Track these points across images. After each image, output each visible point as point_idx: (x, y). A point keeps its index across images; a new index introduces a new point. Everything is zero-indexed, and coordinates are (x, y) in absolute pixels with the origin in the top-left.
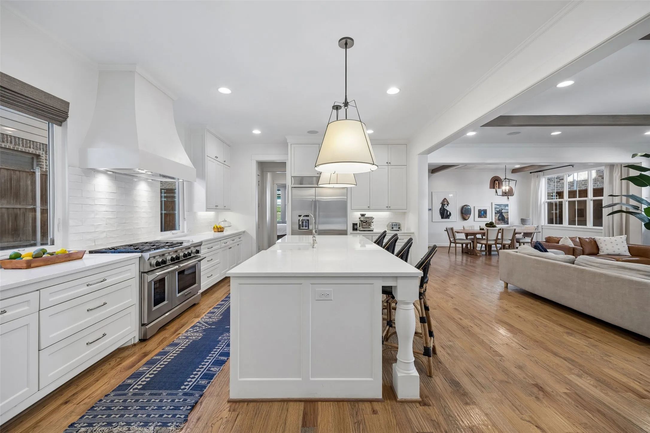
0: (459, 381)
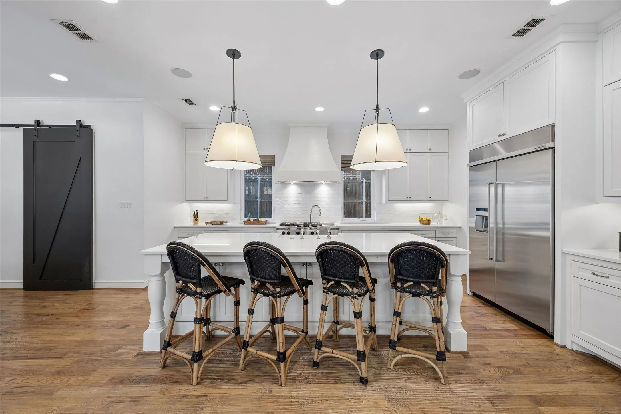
0: (138, 385)
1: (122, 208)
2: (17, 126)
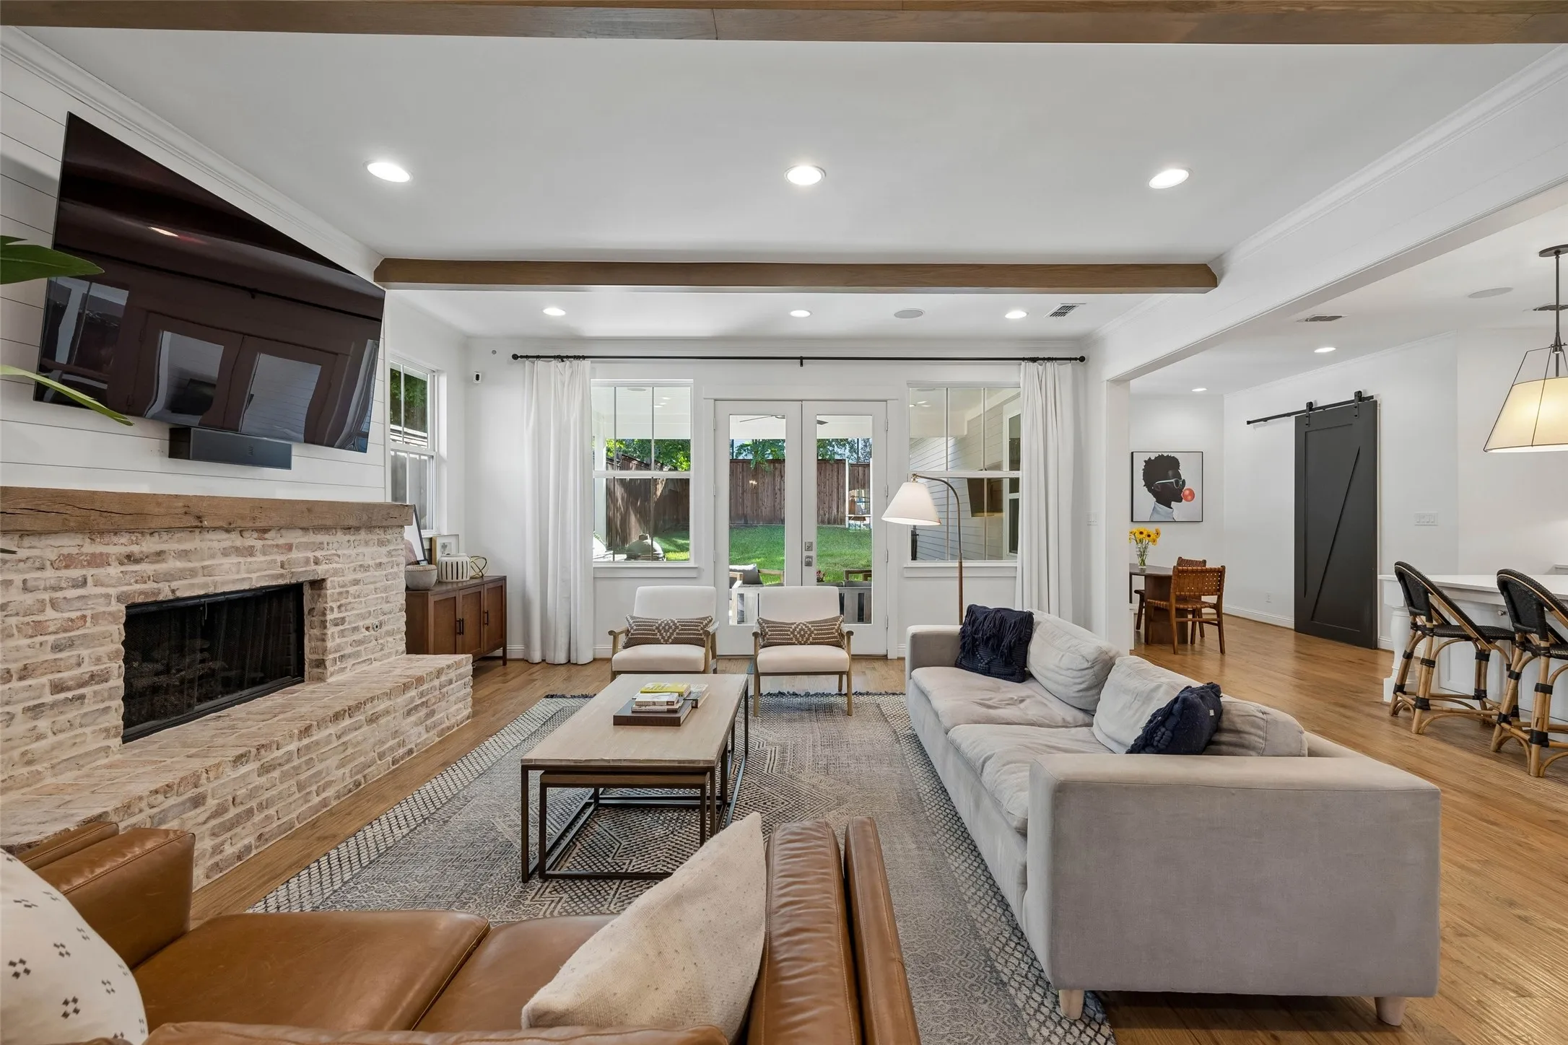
1: (1430, 524)
2: (1289, 415)
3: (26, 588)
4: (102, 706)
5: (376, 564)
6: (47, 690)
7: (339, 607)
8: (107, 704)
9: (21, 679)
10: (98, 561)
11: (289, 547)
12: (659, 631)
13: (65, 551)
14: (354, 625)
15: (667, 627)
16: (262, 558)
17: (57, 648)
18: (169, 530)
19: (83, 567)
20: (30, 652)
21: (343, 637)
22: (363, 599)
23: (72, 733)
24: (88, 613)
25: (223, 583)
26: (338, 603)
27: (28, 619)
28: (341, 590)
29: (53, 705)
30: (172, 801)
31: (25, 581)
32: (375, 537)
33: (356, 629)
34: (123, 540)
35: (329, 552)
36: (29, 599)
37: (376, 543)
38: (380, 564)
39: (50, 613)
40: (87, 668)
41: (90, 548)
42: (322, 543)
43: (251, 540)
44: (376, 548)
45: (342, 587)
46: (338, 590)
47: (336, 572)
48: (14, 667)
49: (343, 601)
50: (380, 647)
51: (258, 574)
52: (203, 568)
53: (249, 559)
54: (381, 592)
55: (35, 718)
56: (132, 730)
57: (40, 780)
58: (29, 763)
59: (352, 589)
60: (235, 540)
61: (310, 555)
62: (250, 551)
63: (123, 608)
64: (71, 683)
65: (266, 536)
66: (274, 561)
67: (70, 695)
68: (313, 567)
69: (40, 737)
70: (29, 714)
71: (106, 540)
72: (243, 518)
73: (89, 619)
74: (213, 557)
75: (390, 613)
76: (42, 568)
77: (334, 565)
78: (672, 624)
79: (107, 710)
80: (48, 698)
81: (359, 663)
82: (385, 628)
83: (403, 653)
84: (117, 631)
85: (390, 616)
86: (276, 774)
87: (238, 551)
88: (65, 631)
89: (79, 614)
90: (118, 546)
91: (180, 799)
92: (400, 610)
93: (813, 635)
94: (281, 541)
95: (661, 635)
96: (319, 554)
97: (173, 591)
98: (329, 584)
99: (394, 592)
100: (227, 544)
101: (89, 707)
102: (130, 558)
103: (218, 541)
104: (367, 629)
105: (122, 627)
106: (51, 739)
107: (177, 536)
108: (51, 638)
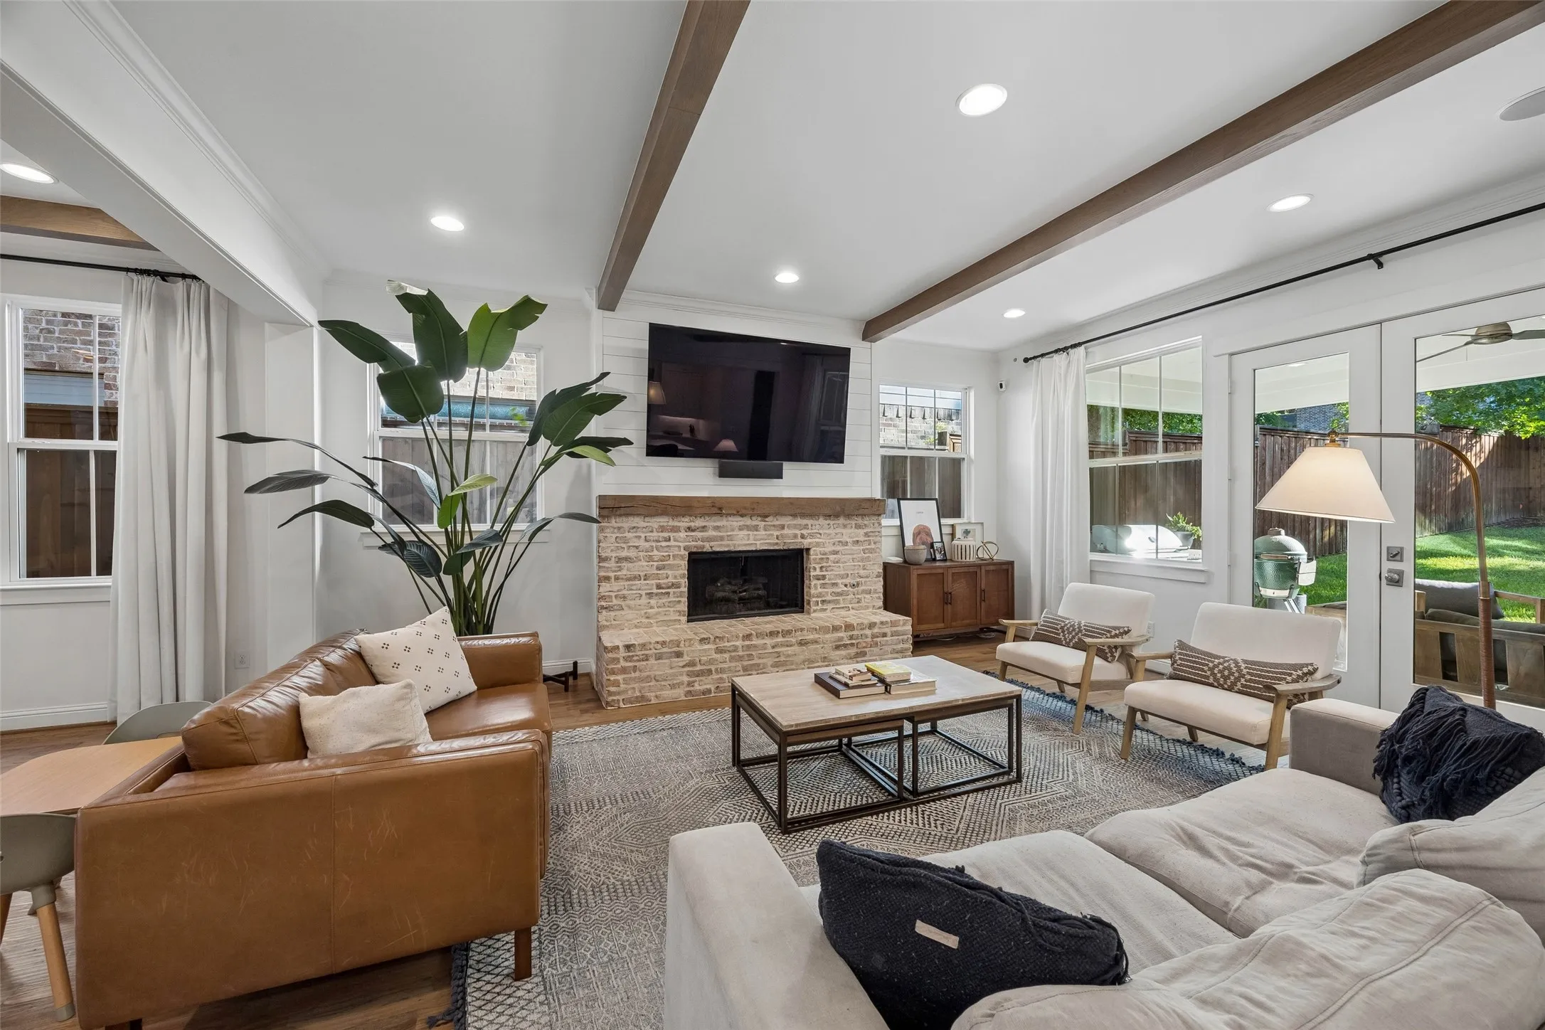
3: (646, 540)
4: (677, 599)
5: (854, 541)
6: (655, 587)
7: (821, 568)
8: (679, 599)
9: (645, 580)
10: (675, 529)
11: (783, 527)
12: (1063, 632)
13: (662, 524)
14: (833, 582)
15: (1071, 629)
16: (764, 533)
17: (658, 568)
18: (709, 515)
19: (669, 532)
20: (648, 568)
21: (824, 588)
22: (841, 565)
23: (664, 609)
24: (671, 554)
25: (739, 545)
26: (820, 566)
27: (646, 554)
28: (823, 556)
29: (657, 594)
30: (665, 650)
31: (645, 537)
32: (853, 522)
33: (835, 584)
34: (687, 520)
35: (813, 531)
36: (647, 545)
37: (854, 526)
38: (858, 541)
39: (655, 552)
40: (671, 580)
41: (672, 523)
42: (807, 525)
43: (756, 521)
44: (853, 530)
45: (823, 554)
46: (820, 556)
47: (818, 545)
48: (642, 574)
49: (824, 564)
50: (857, 600)
51: (762, 541)
52: (728, 536)
53: (755, 533)
54: (859, 561)
55: (650, 599)
56: (690, 618)
57: (652, 627)
58: (648, 618)
59: (832, 557)
60: (747, 521)
61: (798, 532)
62: (756, 528)
63: (687, 553)
64: (663, 586)
65: (767, 519)
66: (772, 535)
67: (664, 591)
68: (799, 540)
69: (652, 608)
70: (648, 596)
71: (679, 519)
72: (745, 508)
73: (671, 557)
74: (733, 530)
75: (867, 577)
76: (652, 532)
77: (817, 540)
78: (1076, 627)
79: (679, 602)
80: (655, 591)
81: (837, 608)
82: (861, 588)
83: (879, 608)
84: (684, 563)
85: (867, 580)
86: (727, 656)
87: (748, 528)
88: (662, 561)
89: (667, 554)
90: (684, 522)
91: (670, 650)
92: (877, 576)
93: (1243, 680)
94: (777, 523)
95: (1064, 636)
96: (805, 532)
97: (711, 547)
98: (812, 552)
99: (871, 563)
100: (741, 523)
101: (672, 599)
102: (689, 529)
103: (736, 522)
104: (846, 586)
105: (686, 562)
106: (656, 610)
107: (713, 518)
108: (655, 564)
